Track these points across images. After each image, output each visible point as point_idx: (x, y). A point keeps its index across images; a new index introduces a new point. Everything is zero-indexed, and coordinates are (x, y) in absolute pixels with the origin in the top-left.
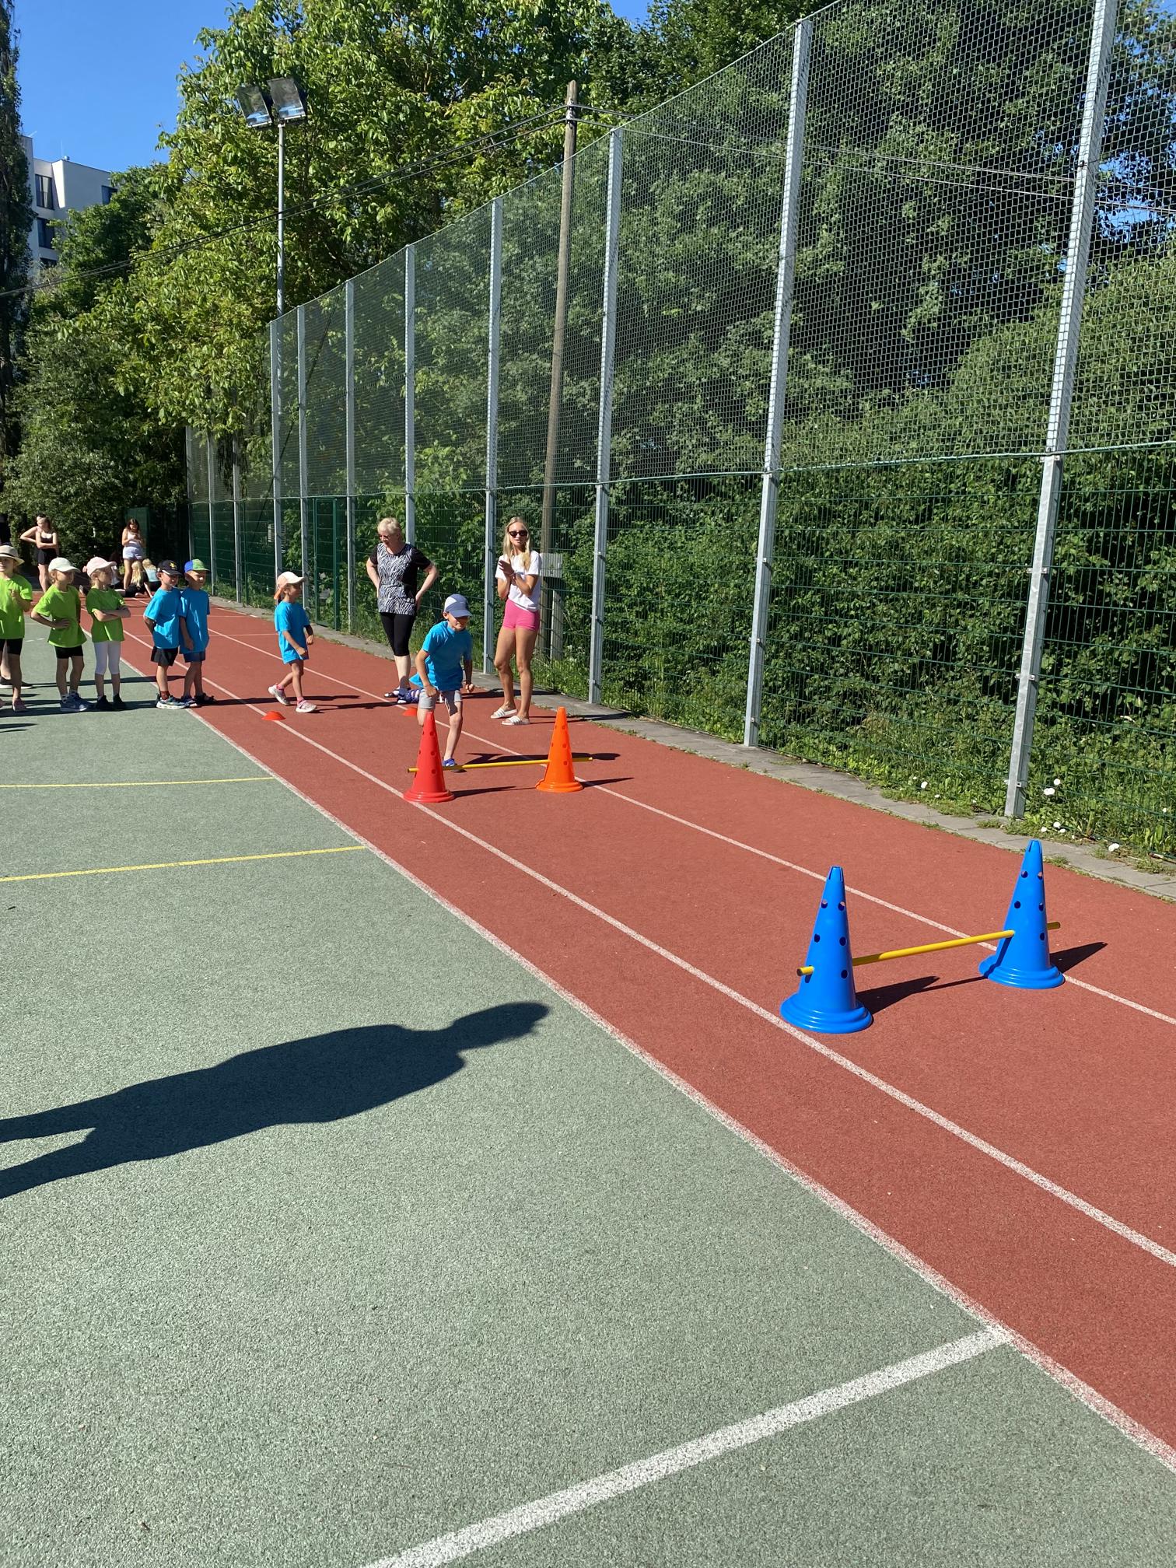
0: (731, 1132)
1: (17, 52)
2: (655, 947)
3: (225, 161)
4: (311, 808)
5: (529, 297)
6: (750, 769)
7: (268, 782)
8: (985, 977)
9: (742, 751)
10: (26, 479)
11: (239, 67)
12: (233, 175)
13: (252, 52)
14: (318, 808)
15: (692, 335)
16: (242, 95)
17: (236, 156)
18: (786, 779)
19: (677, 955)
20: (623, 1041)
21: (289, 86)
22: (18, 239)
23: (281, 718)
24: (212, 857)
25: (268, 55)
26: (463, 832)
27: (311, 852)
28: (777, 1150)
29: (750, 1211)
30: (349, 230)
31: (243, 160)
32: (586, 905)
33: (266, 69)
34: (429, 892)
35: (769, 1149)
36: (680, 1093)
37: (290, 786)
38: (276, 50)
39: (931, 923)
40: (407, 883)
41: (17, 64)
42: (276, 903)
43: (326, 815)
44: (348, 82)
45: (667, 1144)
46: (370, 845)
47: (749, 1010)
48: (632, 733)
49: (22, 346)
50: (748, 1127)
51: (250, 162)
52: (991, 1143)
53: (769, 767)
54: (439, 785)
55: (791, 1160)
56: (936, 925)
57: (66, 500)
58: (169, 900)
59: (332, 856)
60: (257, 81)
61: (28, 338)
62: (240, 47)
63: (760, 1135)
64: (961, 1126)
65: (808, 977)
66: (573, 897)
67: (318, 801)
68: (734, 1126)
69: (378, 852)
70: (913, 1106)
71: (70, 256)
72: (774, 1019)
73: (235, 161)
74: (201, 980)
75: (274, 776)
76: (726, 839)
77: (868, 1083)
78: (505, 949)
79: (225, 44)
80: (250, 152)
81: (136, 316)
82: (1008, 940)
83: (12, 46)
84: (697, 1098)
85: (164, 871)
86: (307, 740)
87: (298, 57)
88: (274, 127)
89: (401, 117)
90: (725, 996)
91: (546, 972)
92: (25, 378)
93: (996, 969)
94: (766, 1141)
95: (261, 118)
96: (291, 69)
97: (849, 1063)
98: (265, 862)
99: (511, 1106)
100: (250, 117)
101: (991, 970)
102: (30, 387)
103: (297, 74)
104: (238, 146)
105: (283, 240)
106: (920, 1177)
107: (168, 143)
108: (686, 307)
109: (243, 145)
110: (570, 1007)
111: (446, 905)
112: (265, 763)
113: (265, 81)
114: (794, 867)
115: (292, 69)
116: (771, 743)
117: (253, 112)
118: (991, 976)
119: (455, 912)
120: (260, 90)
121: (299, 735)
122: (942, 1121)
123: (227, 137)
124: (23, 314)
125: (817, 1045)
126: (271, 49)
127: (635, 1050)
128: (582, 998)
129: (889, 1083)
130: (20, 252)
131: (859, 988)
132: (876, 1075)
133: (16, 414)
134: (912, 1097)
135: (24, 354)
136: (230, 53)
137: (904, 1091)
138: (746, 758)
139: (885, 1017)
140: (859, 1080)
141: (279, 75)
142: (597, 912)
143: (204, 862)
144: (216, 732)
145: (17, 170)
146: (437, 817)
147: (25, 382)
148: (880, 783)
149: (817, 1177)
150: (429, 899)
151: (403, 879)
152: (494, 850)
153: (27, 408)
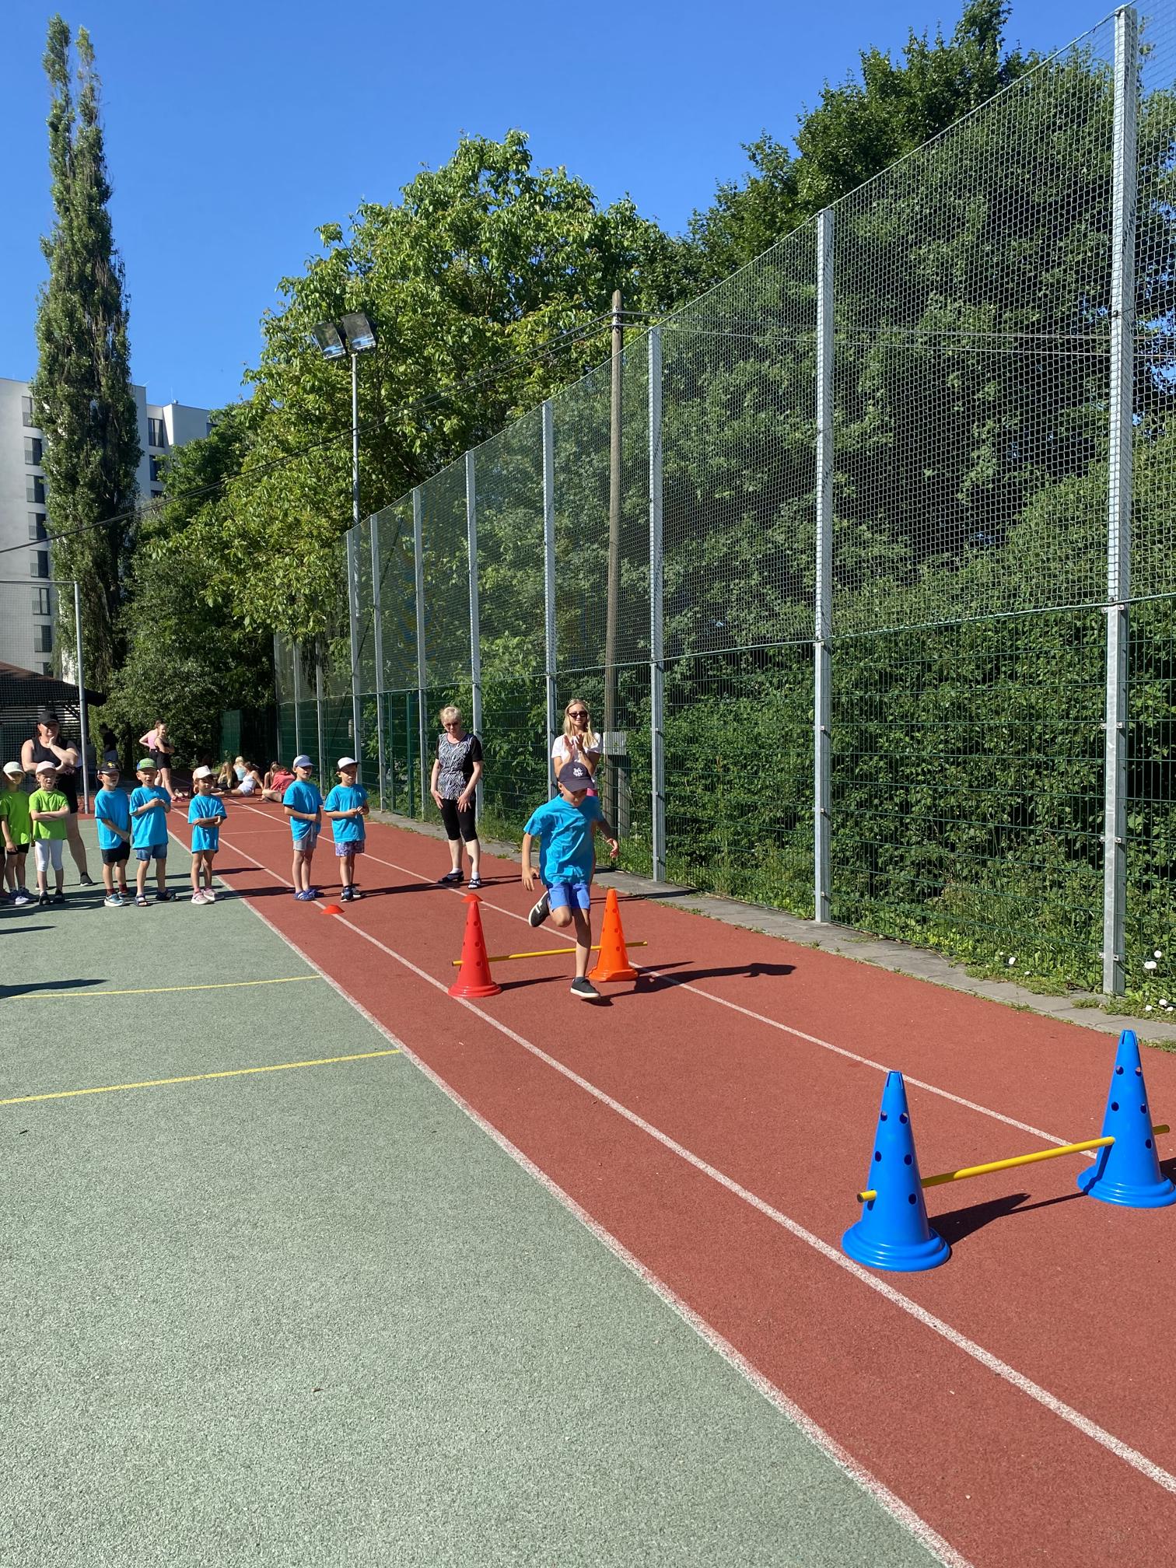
0: (774, 1409)
1: (127, 314)
2: (702, 1165)
3: (304, 389)
4: (352, 1009)
5: (587, 492)
6: (821, 948)
7: (314, 981)
8: (1085, 1193)
9: (813, 928)
10: (130, 690)
11: (316, 307)
12: (311, 401)
13: (327, 293)
14: (359, 1008)
15: (745, 515)
16: (319, 331)
17: (313, 384)
18: (860, 958)
19: (726, 1173)
20: (655, 1287)
21: (361, 321)
22: (127, 474)
23: (340, 911)
24: (240, 1067)
25: (341, 294)
26: (505, 1030)
27: (343, 1059)
28: (829, 1432)
29: (792, 1523)
30: (418, 443)
31: (320, 388)
32: (628, 1114)
33: (340, 307)
34: (458, 1102)
35: (819, 1431)
36: (717, 1354)
37: (335, 985)
38: (348, 290)
39: (1021, 1126)
40: (437, 1092)
41: (128, 324)
42: (296, 1119)
43: (366, 1015)
44: (415, 311)
45: (697, 1425)
46: (406, 1048)
47: (805, 1243)
48: (696, 912)
49: (129, 568)
50: (795, 1401)
51: (328, 390)
52: (1097, 1422)
53: (842, 945)
54: (484, 977)
55: (846, 1447)
56: (1027, 1128)
57: (166, 707)
58: (186, 1119)
59: (363, 1062)
60: (332, 318)
61: (135, 560)
62: (316, 290)
63: (809, 1412)
64: (1059, 1397)
65: (871, 1204)
66: (615, 1105)
67: (360, 999)
68: (778, 1400)
69: (412, 1057)
70: (999, 1370)
71: (173, 485)
72: (833, 1254)
73: (313, 390)
74: (199, 1213)
75: (321, 974)
76: (790, 1030)
77: (943, 1339)
78: (532, 1169)
79: (303, 289)
80: (327, 382)
81: (224, 534)
82: (1108, 1149)
83: (123, 309)
84: (737, 1361)
85: (188, 1086)
86: (362, 933)
87: (368, 293)
88: (347, 356)
89: (466, 339)
90: (778, 1225)
91: (576, 1199)
92: (131, 596)
93: (1097, 1183)
94: (816, 1420)
95: (336, 350)
96: (361, 305)
97: (921, 1311)
98: (294, 1071)
99: (517, 1373)
100: (327, 350)
101: (1091, 1185)
102: (135, 605)
103: (368, 310)
104: (315, 376)
105: (358, 456)
106: (1007, 1473)
107: (252, 378)
108: (739, 489)
109: (319, 375)
110: (598, 1243)
111: (475, 1118)
112: (315, 960)
113: (339, 315)
114: (866, 1062)
115: (363, 304)
116: (844, 919)
117: (328, 345)
118: (1091, 1191)
119: (484, 1126)
120: (335, 325)
121: (355, 928)
122: (1034, 1390)
123: (305, 369)
124: (131, 540)
125: (882, 1287)
126: (344, 291)
127: (668, 1299)
128: (613, 1231)
129: (969, 1338)
130: (129, 486)
131: (931, 1213)
132: (954, 1327)
133: (123, 631)
134: (998, 1357)
135: (130, 576)
136: (307, 296)
137: (988, 1348)
138: (816, 936)
139: (965, 1247)
140: (932, 1333)
141: (351, 311)
142: (640, 1122)
143: (232, 1073)
144: (274, 929)
145: (127, 415)
146: (480, 1013)
147: (131, 601)
148: (964, 960)
149: (878, 1474)
150: (458, 1110)
151: (435, 1088)
152: (536, 1051)
153: (131, 624)
